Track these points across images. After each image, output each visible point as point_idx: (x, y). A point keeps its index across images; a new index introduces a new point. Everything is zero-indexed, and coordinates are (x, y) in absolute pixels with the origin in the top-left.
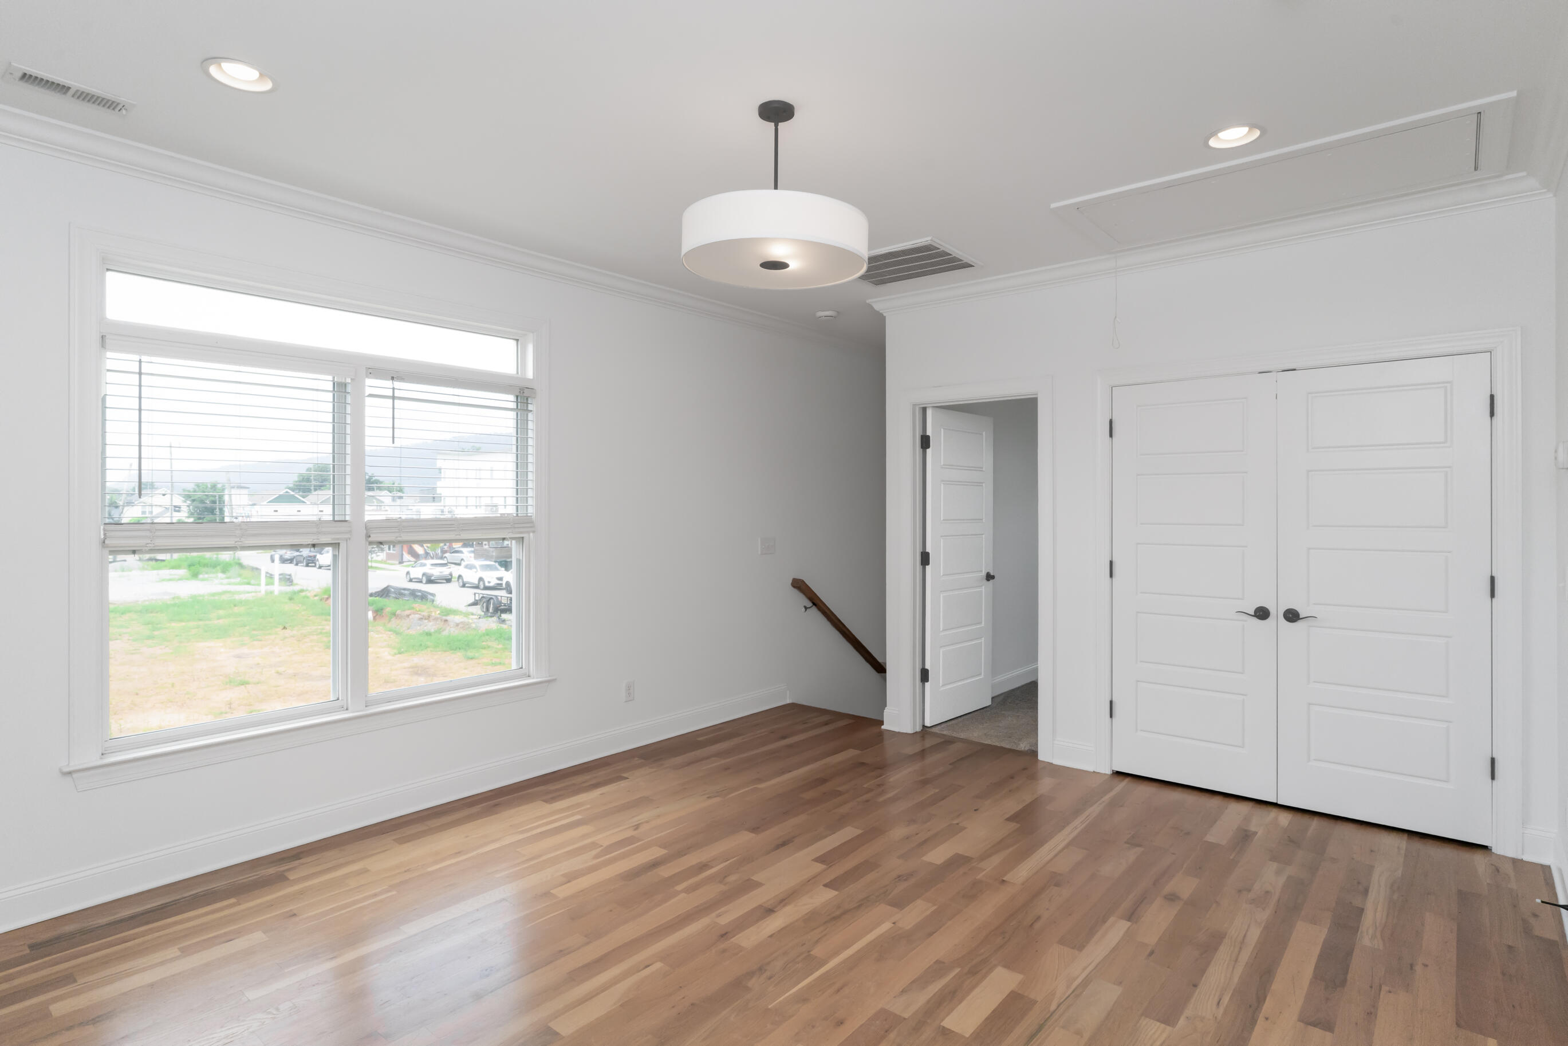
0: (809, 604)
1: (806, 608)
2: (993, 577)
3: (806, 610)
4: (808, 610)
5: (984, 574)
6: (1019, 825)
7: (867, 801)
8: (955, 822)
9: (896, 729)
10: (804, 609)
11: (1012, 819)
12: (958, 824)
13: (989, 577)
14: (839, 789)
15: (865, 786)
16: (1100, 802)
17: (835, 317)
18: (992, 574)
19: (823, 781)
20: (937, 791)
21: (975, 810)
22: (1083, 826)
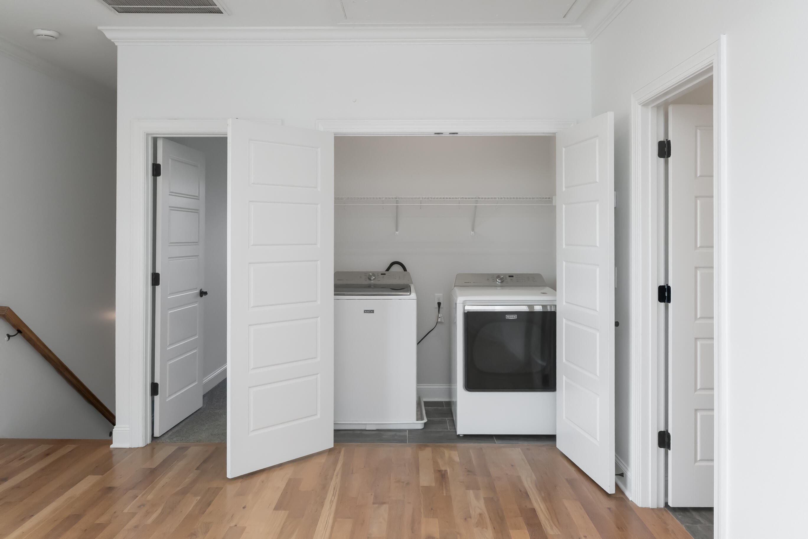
0: (13, 332)
1: (9, 336)
2: (206, 293)
3: (9, 339)
4: (11, 338)
5: (198, 291)
6: (288, 512)
7: (136, 527)
8: (232, 524)
9: (127, 446)
10: (7, 338)
11: (278, 508)
12: (236, 526)
13: (202, 293)
14: (98, 522)
15: (126, 511)
16: (335, 474)
17: (56, 38)
18: (204, 291)
19: (75, 518)
20: (199, 498)
21: (244, 508)
22: (336, 498)
